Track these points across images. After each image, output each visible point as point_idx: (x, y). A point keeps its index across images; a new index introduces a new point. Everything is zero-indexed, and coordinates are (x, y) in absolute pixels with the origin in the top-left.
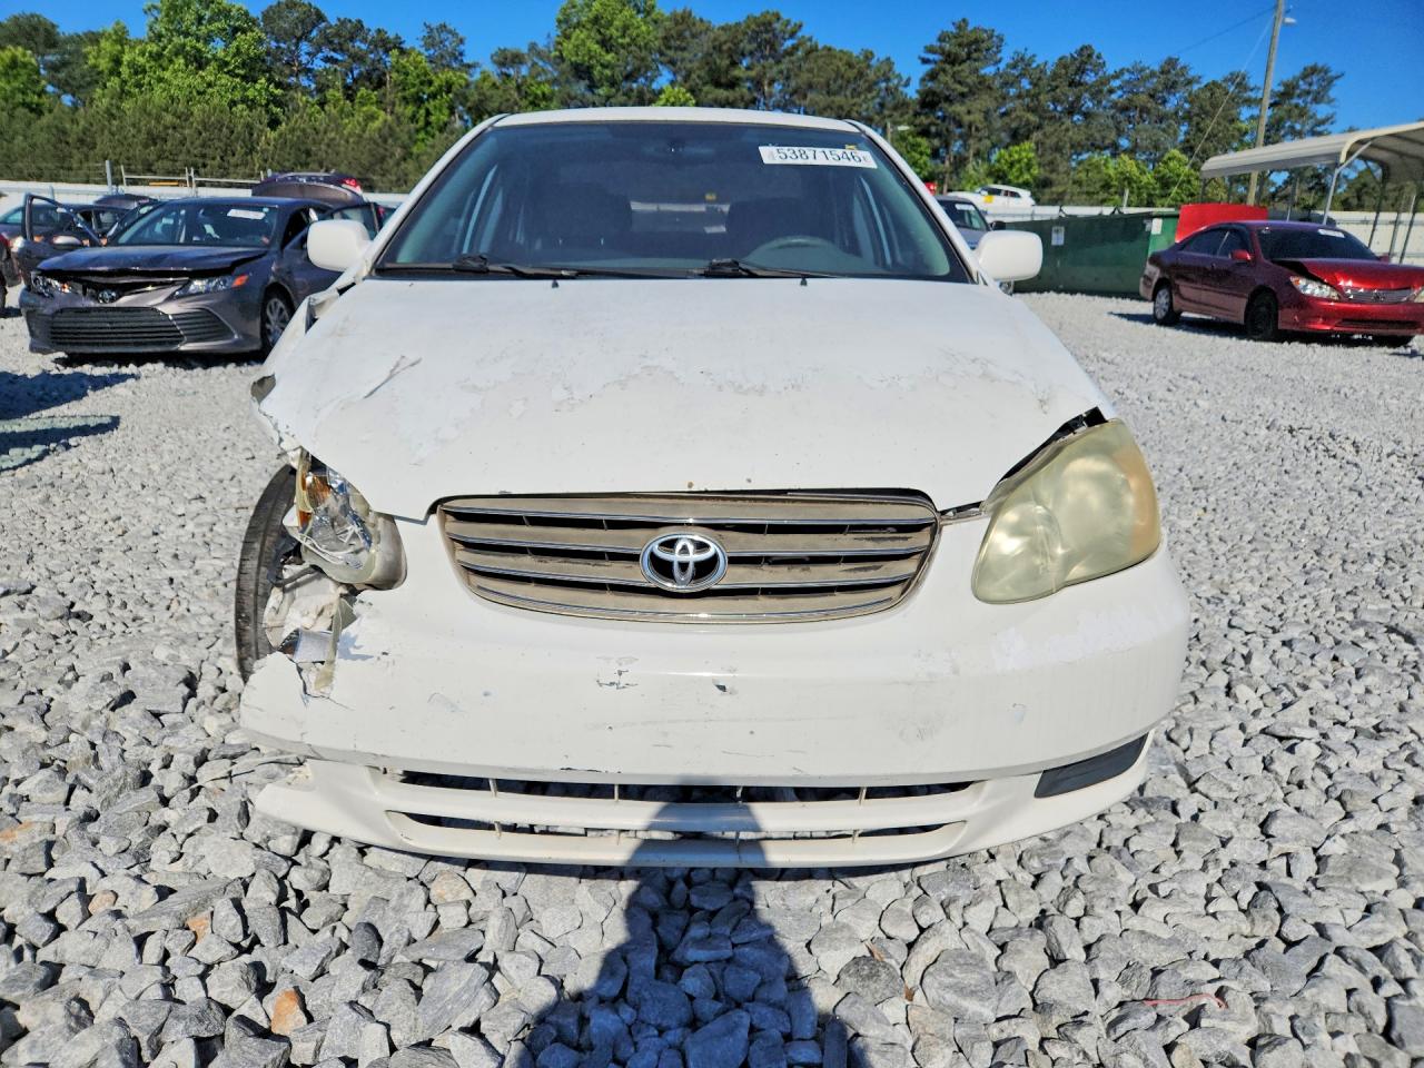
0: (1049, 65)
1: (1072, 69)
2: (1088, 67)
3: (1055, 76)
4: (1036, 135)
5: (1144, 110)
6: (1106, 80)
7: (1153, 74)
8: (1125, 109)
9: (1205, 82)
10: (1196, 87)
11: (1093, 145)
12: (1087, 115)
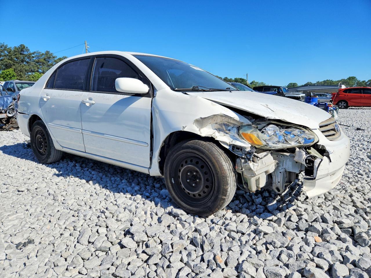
0: (12, 48)
1: (20, 50)
2: (24, 50)
3: (15, 51)
4: (13, 67)
5: (43, 63)
6: (31, 54)
7: (43, 54)
8: (37, 62)
9: (58, 58)
10: (56, 59)
11: (31, 71)
12: (27, 62)
